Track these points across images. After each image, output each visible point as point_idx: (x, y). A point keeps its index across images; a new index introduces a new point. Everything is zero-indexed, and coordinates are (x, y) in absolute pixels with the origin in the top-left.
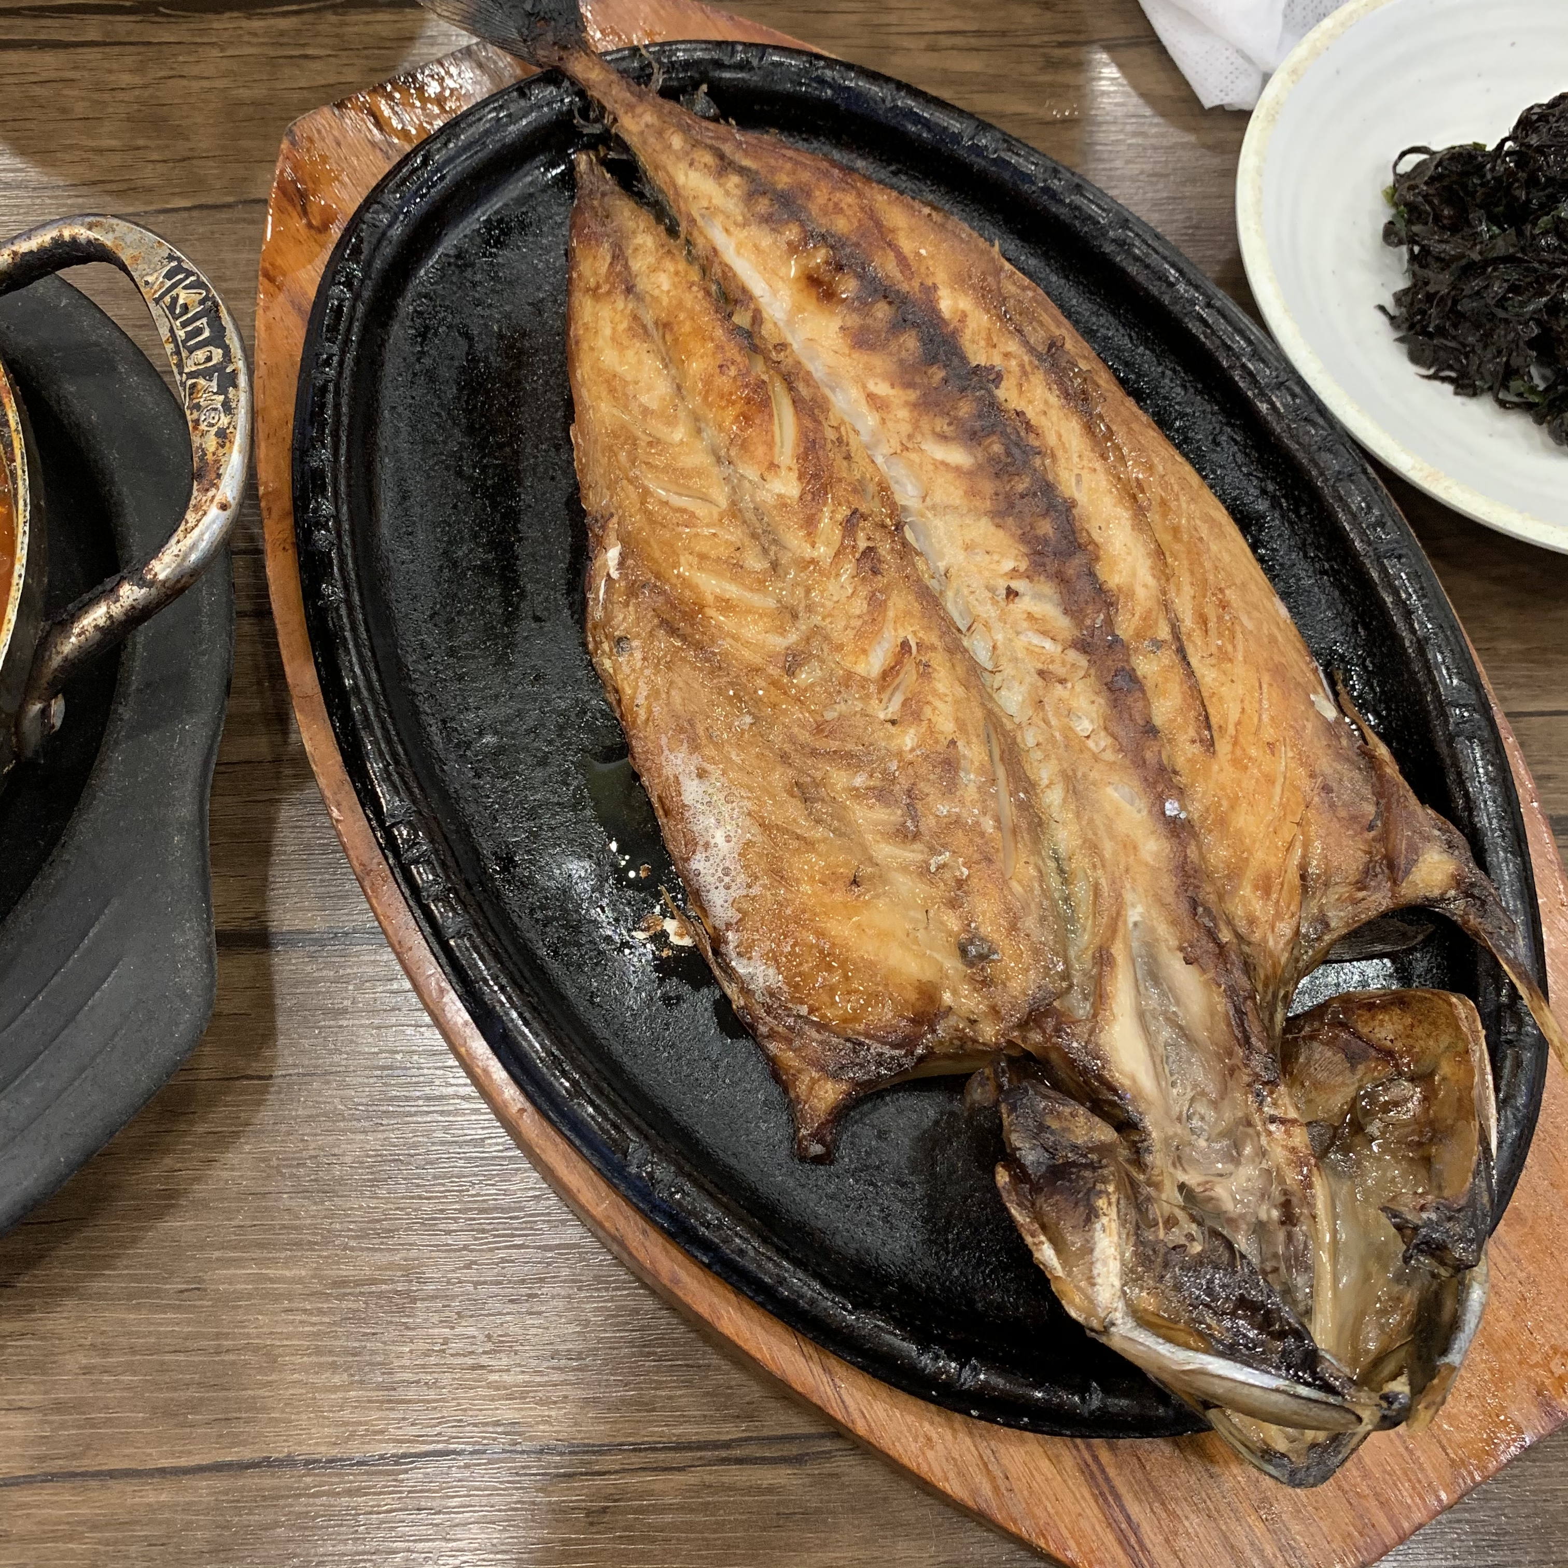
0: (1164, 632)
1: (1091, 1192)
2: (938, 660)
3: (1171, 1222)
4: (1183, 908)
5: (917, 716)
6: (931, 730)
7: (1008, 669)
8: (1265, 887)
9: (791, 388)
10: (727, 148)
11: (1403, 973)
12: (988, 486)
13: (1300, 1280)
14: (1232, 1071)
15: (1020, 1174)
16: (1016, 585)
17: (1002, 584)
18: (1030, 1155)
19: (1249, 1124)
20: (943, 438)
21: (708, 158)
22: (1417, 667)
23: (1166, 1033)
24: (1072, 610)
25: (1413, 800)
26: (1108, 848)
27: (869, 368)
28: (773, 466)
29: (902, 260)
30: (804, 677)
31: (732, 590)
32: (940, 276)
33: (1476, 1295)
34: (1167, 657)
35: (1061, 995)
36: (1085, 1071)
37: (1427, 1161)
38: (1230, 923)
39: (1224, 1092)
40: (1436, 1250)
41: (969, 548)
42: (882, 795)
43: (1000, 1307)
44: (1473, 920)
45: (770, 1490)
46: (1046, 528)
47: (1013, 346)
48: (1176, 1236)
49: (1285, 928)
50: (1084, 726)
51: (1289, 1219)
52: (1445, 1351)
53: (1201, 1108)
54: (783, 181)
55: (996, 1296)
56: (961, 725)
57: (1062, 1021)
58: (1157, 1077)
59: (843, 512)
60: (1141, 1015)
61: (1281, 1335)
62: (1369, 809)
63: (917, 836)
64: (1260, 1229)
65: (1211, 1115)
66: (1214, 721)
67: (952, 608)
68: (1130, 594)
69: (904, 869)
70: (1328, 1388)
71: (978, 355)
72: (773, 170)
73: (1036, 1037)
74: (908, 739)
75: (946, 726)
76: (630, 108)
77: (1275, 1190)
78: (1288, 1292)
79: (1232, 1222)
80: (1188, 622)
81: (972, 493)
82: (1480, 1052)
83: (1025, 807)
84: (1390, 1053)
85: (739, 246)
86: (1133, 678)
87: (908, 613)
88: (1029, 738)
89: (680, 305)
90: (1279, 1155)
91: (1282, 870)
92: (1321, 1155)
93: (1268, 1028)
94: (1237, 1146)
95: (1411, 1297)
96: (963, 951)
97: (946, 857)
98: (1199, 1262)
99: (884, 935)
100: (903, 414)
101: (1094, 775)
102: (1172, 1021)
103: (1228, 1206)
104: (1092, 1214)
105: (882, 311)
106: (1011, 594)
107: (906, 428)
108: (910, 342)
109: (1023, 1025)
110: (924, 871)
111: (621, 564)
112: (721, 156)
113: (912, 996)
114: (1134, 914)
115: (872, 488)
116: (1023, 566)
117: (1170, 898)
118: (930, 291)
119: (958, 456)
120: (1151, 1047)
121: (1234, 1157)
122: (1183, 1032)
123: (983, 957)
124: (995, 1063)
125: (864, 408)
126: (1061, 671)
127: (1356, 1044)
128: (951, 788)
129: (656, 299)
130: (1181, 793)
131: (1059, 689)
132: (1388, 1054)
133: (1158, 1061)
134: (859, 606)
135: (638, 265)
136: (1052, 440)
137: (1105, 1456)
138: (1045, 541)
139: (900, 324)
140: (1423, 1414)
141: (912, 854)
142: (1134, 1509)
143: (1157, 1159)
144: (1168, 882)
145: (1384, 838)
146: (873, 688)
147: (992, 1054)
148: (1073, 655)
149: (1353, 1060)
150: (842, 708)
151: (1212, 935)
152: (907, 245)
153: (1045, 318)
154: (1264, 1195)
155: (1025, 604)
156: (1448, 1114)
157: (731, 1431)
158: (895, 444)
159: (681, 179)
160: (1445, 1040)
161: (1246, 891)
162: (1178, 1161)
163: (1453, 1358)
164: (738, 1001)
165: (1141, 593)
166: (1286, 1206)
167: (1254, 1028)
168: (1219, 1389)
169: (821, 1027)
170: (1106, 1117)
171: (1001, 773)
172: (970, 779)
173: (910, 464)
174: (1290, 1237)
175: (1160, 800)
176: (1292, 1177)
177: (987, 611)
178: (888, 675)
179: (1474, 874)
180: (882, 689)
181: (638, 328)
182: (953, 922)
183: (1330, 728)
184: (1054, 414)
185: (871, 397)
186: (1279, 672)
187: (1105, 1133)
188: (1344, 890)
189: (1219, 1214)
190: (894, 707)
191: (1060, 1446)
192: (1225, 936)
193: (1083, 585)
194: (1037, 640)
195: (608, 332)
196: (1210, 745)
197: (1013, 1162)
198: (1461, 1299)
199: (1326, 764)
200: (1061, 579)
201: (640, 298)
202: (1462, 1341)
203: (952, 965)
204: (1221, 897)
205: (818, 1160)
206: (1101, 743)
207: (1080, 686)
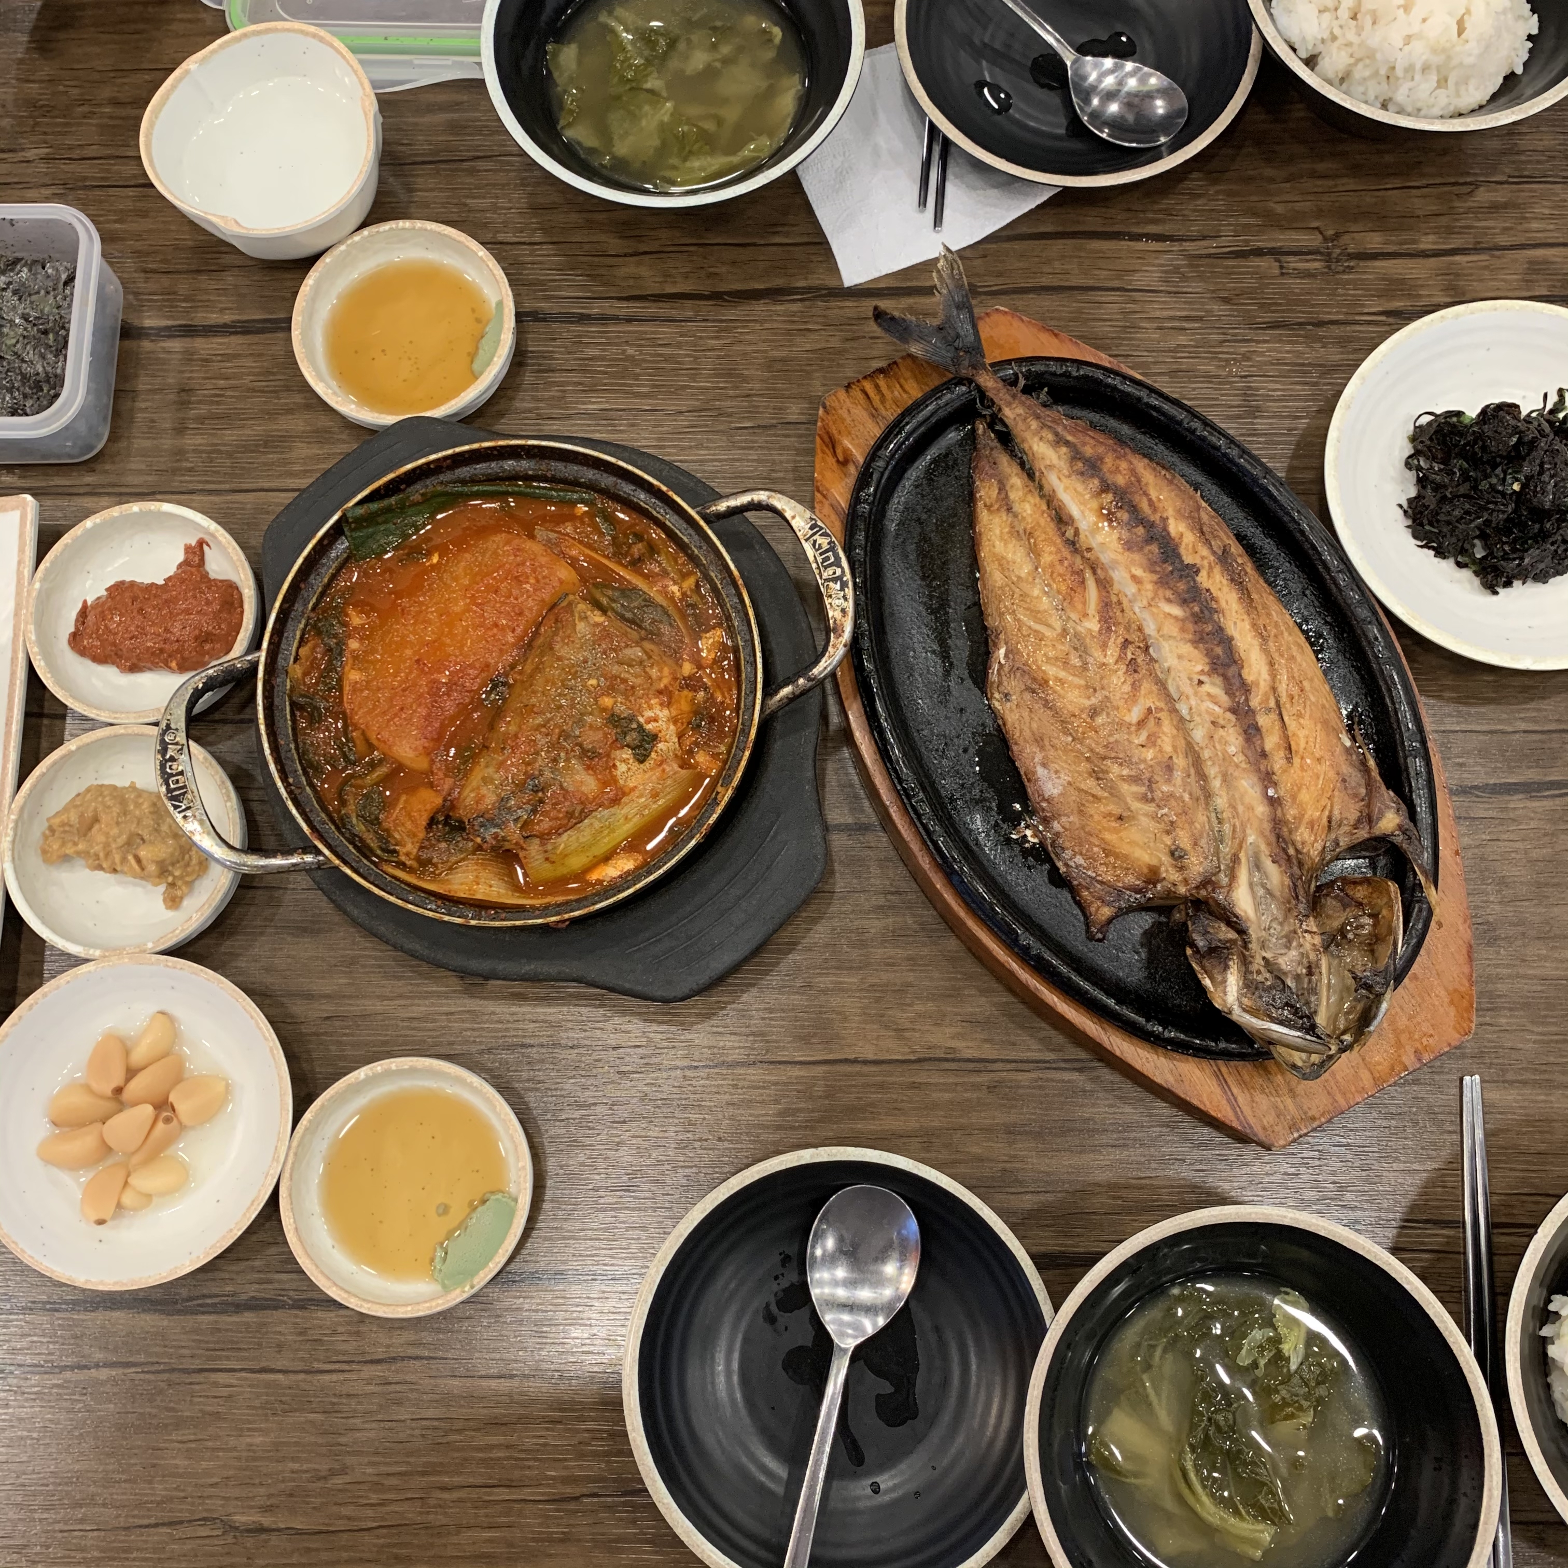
0: (1272, 704)
1: (1227, 958)
2: (1163, 715)
3: (1259, 972)
4: (1273, 839)
5: (1154, 744)
6: (1161, 751)
7: (1197, 719)
8: (1311, 825)
9: (1094, 572)
10: (1060, 429)
11: (1373, 866)
12: (1190, 626)
13: (1313, 999)
14: (1290, 910)
15: (1197, 951)
16: (1203, 678)
17: (1196, 678)
18: (1201, 943)
19: (1295, 932)
20: (1169, 601)
21: (1050, 437)
22: (1393, 720)
23: (1261, 892)
24: (1229, 692)
25: (1383, 787)
26: (1241, 809)
27: (1133, 562)
28: (1086, 615)
29: (1151, 503)
30: (1099, 720)
31: (1062, 674)
32: (1170, 512)
33: (1384, 1006)
34: (1274, 716)
35: (1215, 874)
36: (1224, 908)
37: (1372, 952)
38: (1293, 844)
39: (1286, 918)
40: (1369, 987)
41: (1180, 657)
42: (1135, 779)
43: (1180, 1006)
44: (1405, 846)
45: (1069, 1081)
46: (1219, 650)
47: (1205, 552)
48: (1260, 978)
49: (1318, 846)
50: (1232, 749)
51: (1310, 973)
52: (1368, 1026)
53: (1274, 925)
54: (1088, 451)
55: (1177, 1002)
56: (1175, 748)
57: (1215, 886)
58: (1256, 911)
59: (1120, 640)
60: (1251, 885)
61: (1301, 1018)
62: (1363, 791)
63: (1153, 800)
64: (1298, 977)
65: (1279, 928)
66: (1294, 748)
67: (1172, 689)
68: (1257, 684)
69: (1146, 815)
70: (1318, 1037)
71: (1188, 559)
72: (1084, 444)
73: (1203, 893)
74: (1149, 754)
75: (1168, 749)
76: (1009, 404)
77: (1305, 961)
78: (1307, 1003)
79: (1285, 974)
80: (1284, 699)
81: (1183, 630)
82: (1398, 907)
83: (1203, 788)
84: (1361, 904)
85: (1066, 488)
86: (1258, 729)
87: (1151, 692)
88: (1206, 754)
89: (1038, 524)
90: (1308, 946)
91: (1320, 818)
92: (1326, 948)
93: (1307, 893)
94: (1290, 942)
95: (1360, 1007)
96: (1172, 854)
97: (1166, 810)
98: (1271, 988)
99: (1132, 843)
100: (1149, 586)
101: (1236, 774)
102: (1263, 886)
103: (1284, 967)
104: (1226, 967)
105: (1140, 530)
106: (1200, 682)
107: (1150, 594)
108: (1154, 548)
109: (1197, 888)
110: (1155, 817)
111: (1006, 656)
112: (1057, 434)
113: (1146, 871)
114: (1251, 839)
115: (1134, 627)
116: (1207, 669)
117: (1267, 833)
118: (1165, 520)
119: (1177, 611)
120: (1254, 898)
121: (1288, 947)
122: (1269, 892)
123: (1181, 857)
124: (1185, 903)
125: (1129, 581)
126: (1222, 722)
127: (1346, 900)
128: (1169, 781)
129: (1024, 518)
130: (1275, 785)
131: (1221, 732)
132: (1360, 905)
133: (1257, 905)
134: (1127, 688)
135: (1013, 496)
136: (1223, 604)
137: (1224, 1070)
138: (1218, 657)
139: (1150, 539)
140: (1356, 1048)
141: (1150, 808)
142: (1235, 1090)
143: (1254, 946)
144: (1267, 826)
145: (1368, 806)
146: (1133, 728)
147: (1185, 899)
148: (1229, 715)
149: (1345, 907)
150: (1116, 736)
151: (1285, 851)
152: (1153, 494)
153: (1222, 534)
154: (1300, 963)
155: (1207, 688)
156: (1384, 931)
157: (1051, 1056)
158: (1145, 603)
159: (1035, 448)
160: (1385, 900)
161: (1302, 829)
162: (1263, 947)
163: (1372, 1028)
164: (1063, 869)
165: (1262, 684)
166: (1309, 968)
167: (1301, 892)
168: (1275, 1036)
169: (1101, 883)
170: (1233, 928)
171: (1192, 771)
172: (1178, 775)
173: (1153, 614)
174: (1310, 981)
175: (1266, 788)
176: (1312, 956)
177: (1188, 689)
178: (1141, 724)
179: (1409, 825)
180: (1138, 730)
181: (1015, 533)
182: (1168, 840)
183: (1347, 750)
184: (1226, 589)
185: (1134, 577)
186: (1325, 723)
187: (1232, 935)
188: (1347, 829)
189: (1280, 970)
190: (1143, 737)
191: (1205, 1063)
192: (1291, 851)
193: (1236, 682)
194: (1211, 706)
195: (998, 532)
196: (1289, 760)
197: (1193, 945)
198: (1378, 1008)
199: (1346, 769)
200: (1225, 678)
201: (1016, 516)
202: (1376, 1023)
203: (1166, 859)
204: (1290, 832)
205: (1099, 940)
206: (1239, 759)
207: (1231, 730)
